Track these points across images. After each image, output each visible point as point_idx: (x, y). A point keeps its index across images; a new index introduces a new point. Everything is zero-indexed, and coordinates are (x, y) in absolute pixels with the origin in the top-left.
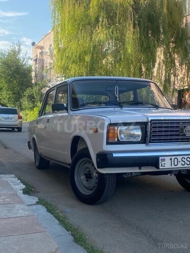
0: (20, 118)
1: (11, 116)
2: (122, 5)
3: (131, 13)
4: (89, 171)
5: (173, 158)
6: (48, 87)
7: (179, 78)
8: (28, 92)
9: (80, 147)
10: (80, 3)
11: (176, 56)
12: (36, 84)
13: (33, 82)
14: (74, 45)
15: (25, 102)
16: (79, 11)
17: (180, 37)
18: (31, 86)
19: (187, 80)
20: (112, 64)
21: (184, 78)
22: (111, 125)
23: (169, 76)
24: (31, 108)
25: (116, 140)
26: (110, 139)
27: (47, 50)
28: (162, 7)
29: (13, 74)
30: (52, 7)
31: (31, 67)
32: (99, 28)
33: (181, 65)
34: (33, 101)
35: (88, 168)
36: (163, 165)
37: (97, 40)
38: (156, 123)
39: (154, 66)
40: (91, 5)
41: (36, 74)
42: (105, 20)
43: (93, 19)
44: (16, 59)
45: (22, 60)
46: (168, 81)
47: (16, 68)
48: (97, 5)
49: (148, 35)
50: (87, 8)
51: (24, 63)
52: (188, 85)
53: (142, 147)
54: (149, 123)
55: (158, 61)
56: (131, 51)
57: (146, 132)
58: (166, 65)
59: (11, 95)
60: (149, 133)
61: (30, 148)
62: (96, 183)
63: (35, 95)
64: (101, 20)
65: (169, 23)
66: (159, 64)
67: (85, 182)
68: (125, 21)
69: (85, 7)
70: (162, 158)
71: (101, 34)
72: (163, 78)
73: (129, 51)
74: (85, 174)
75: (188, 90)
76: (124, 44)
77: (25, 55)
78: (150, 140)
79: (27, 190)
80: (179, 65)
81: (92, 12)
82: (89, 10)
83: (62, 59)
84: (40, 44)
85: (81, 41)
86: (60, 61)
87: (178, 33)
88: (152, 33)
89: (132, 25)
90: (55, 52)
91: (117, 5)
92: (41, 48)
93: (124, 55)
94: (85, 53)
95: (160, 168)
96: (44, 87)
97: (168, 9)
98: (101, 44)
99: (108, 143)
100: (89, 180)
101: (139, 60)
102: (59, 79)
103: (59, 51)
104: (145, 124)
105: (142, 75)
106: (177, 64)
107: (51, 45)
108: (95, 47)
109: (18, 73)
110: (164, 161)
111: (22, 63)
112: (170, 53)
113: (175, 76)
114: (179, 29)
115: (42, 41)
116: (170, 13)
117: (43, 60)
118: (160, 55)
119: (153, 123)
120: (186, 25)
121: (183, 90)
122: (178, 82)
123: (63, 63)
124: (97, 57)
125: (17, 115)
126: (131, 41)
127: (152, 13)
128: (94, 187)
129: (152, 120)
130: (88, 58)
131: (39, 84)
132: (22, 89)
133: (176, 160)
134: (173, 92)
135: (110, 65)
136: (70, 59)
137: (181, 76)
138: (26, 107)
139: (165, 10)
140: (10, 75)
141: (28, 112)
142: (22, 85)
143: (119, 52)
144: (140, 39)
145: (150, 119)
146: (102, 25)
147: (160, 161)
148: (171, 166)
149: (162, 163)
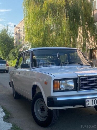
0: (8, 65)
1: (2, 64)
2: (60, 5)
3: (65, 9)
4: (43, 106)
5: (94, 99)
6: (22, 48)
7: (90, 43)
8: (12, 51)
9: (37, 92)
10: (38, 5)
11: (89, 32)
12: (16, 47)
13: (15, 45)
14: (35, 27)
15: (11, 56)
16: (38, 9)
17: (91, 22)
18: (14, 48)
19: (95, 44)
20: (55, 36)
21: (93, 43)
22: (55, 80)
23: (85, 42)
24: (14, 59)
25: (59, 89)
26: (55, 89)
27: (21, 29)
28: (81, 6)
29: (4, 42)
30: (24, 7)
31: (13, 38)
32: (48, 18)
33: (91, 36)
34: (15, 56)
35: (42, 104)
36: (88, 104)
37: (47, 24)
38: (83, 78)
39: (77, 37)
40: (44, 6)
41: (16, 41)
42: (51, 14)
43: (45, 13)
44: (6, 33)
45: (9, 34)
46: (84, 45)
47: (6, 39)
48: (47, 6)
49: (74, 21)
50: (42, 7)
51: (10, 36)
52: (95, 47)
53: (75, 93)
54: (79, 78)
55: (79, 35)
56: (65, 30)
57: (77, 84)
58: (83, 36)
59: (3, 53)
60: (79, 85)
62: (47, 114)
63: (16, 52)
64: (49, 13)
65: (85, 14)
66: (80, 36)
67: (40, 113)
68: (62, 14)
69: (40, 7)
70: (87, 100)
71: (49, 21)
72: (82, 43)
73: (64, 29)
74: (40, 108)
75: (95, 49)
76: (61, 26)
77: (11, 32)
78: (79, 89)
79: (6, 117)
80: (90, 36)
81: (44, 9)
82: (43, 8)
83: (29, 34)
84: (18, 26)
85: (39, 25)
86: (28, 35)
87: (89, 20)
88: (76, 20)
89: (65, 16)
90: (25, 30)
91: (57, 5)
92: (19, 28)
93: (62, 32)
94: (41, 31)
95: (86, 106)
96: (21, 48)
97: (84, 7)
98: (50, 26)
99: (54, 91)
100: (43, 112)
101: (69, 34)
102: (28, 44)
103: (27, 30)
105: (71, 42)
106: (89, 36)
107: (23, 27)
108: (46, 28)
109: (7, 41)
110: (89, 102)
111: (9, 36)
112: (85, 30)
113: (88, 42)
114: (90, 17)
115: (19, 25)
116: (85, 9)
117: (20, 34)
118: (80, 31)
119: (81, 78)
120: (93, 15)
121: (93, 49)
122: (90, 45)
123: (30, 36)
124: (47, 33)
125: (6, 64)
126: (65, 24)
127: (76, 9)
128: (46, 116)
129: (80, 77)
130: (42, 34)
131: (18, 47)
132: (9, 49)
133: (95, 101)
134: (88, 50)
135: (54, 37)
136: (33, 34)
137: (91, 42)
138: (11, 59)
139: (83, 8)
140: (3, 42)
141: (12, 61)
142: (9, 47)
143: (59, 30)
144: (70, 23)
145: (79, 76)
146: (50, 16)
147: (86, 102)
148: (93, 104)
149: (87, 103)
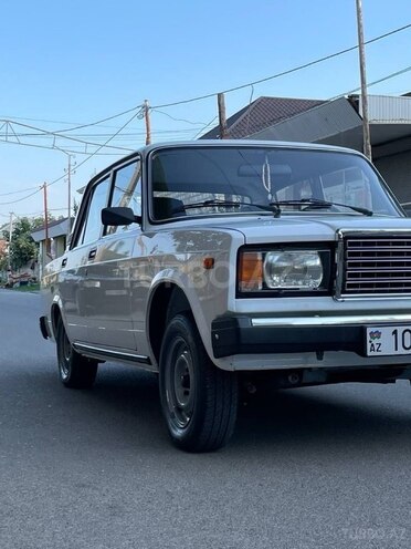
5: (400, 330)
22: (246, 248)
25: (260, 286)
36: (376, 347)
38: (358, 244)
54: (341, 245)
57: (334, 268)
61: (46, 334)
78: (343, 286)
95: (369, 354)
99: (239, 295)
104: (331, 245)
119: (351, 244)
129: (347, 237)
133: (407, 335)
147: (369, 338)
148: (396, 349)
149: (374, 342)
